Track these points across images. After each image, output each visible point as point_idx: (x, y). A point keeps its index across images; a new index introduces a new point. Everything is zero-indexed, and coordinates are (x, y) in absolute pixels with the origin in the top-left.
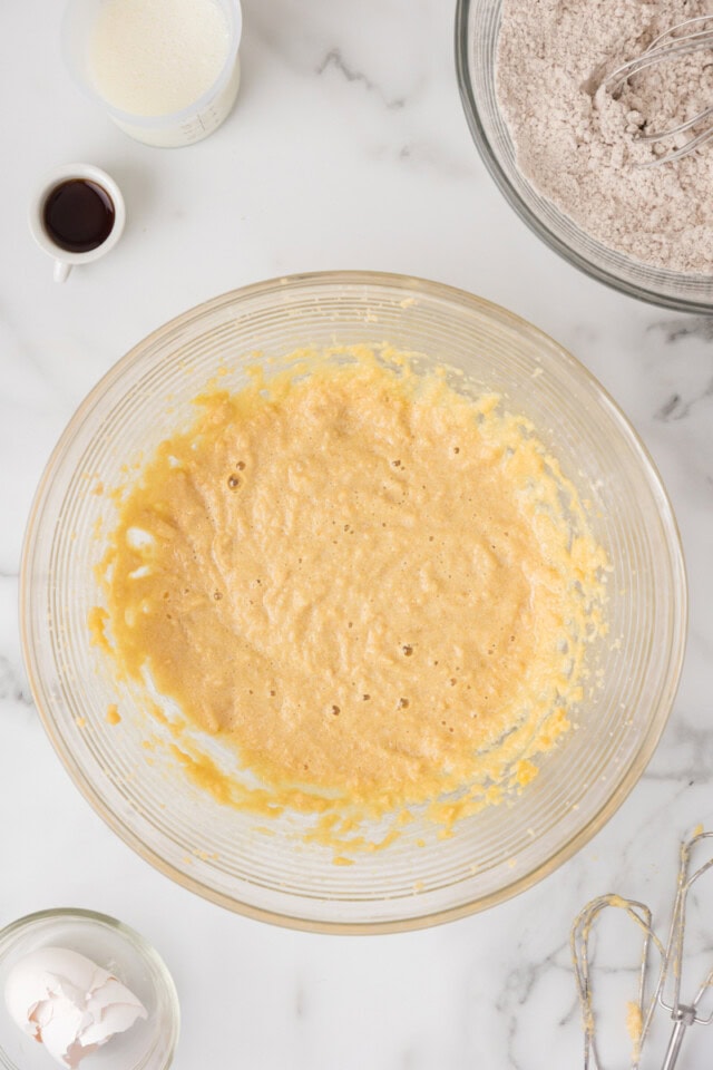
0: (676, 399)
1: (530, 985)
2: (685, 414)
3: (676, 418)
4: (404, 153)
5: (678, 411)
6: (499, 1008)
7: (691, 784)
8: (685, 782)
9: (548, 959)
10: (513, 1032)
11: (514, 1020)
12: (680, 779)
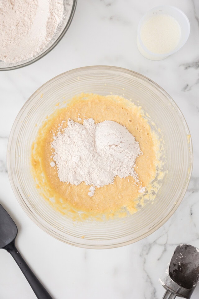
0: (187, 85)
1: (149, 250)
2: (190, 89)
3: (187, 91)
4: (111, 18)
5: (188, 89)
6: (141, 256)
7: (193, 192)
8: (191, 192)
9: (154, 242)
10: (145, 262)
11: (145, 259)
12: (190, 191)
